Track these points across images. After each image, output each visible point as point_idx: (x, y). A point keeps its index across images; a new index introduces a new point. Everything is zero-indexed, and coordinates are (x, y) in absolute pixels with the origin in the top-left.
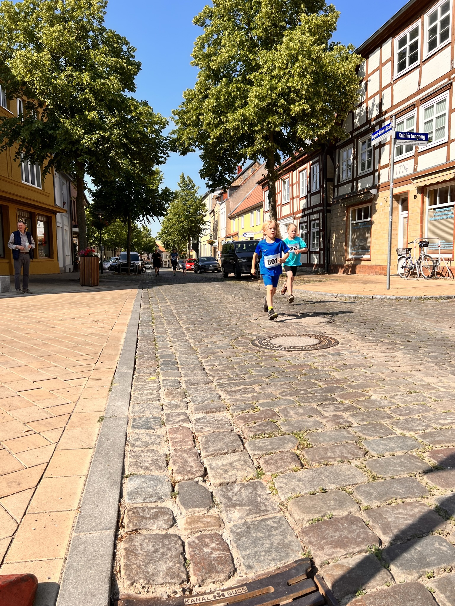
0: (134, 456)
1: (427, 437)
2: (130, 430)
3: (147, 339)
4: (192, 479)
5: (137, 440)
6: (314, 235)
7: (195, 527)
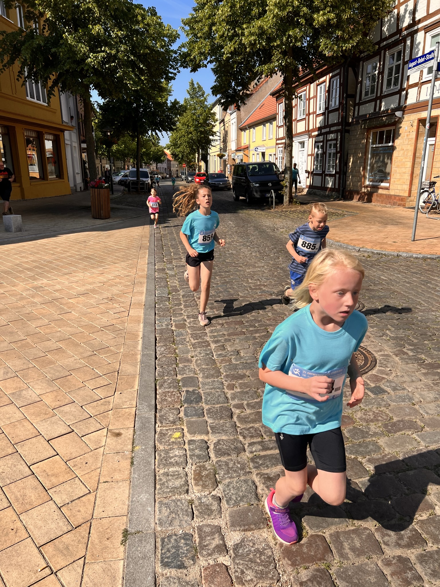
2: (159, 568)
6: (330, 157)
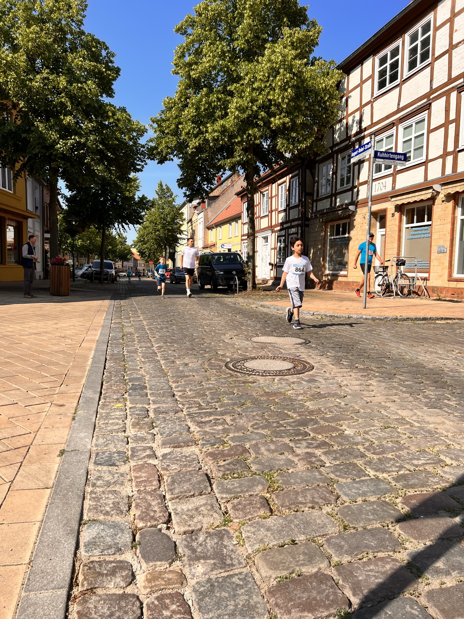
0: (94, 498)
1: (400, 479)
2: (91, 467)
3: (116, 359)
4: (155, 526)
5: (98, 479)
7: (155, 585)
